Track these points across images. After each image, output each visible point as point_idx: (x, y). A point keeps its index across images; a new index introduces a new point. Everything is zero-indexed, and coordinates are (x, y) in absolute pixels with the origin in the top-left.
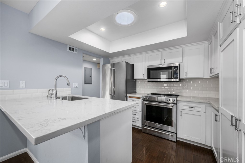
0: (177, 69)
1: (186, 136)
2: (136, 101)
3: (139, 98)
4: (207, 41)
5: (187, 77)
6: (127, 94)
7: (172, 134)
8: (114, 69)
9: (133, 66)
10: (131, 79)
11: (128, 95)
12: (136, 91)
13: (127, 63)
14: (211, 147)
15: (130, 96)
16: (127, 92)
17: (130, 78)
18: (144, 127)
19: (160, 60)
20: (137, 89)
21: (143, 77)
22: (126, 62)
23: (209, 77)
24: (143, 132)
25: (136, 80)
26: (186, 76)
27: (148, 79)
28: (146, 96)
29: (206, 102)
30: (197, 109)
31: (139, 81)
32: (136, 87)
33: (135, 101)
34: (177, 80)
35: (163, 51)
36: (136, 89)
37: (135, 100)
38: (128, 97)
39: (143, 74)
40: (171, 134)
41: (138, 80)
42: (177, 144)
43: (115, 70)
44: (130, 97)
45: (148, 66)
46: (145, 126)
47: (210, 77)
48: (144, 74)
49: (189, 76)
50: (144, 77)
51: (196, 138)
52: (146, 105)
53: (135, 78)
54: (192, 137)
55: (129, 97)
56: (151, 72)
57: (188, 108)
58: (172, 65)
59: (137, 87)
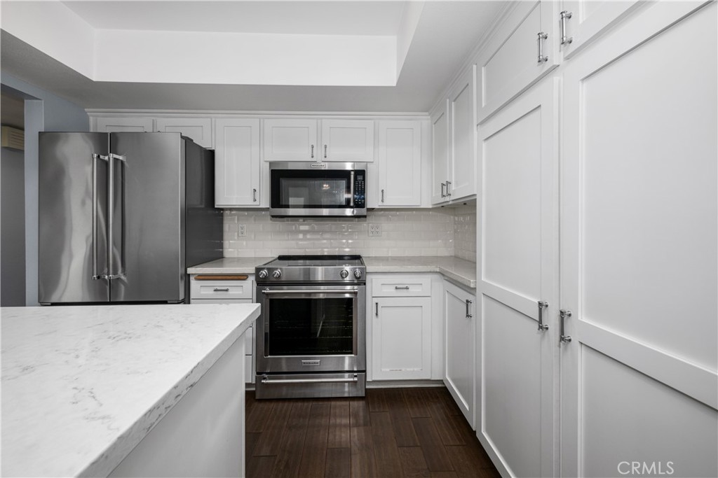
0: (362, 178)
1: (388, 370)
2: (230, 292)
3: (242, 277)
4: (427, 113)
5: (385, 204)
6: (189, 267)
7: (356, 376)
8: (116, 160)
9: (210, 155)
10: (203, 206)
11: (190, 270)
12: (222, 252)
13: (188, 142)
14: (442, 380)
15: (200, 275)
16: (190, 261)
17: (198, 201)
18: (263, 381)
19: (313, 147)
20: (226, 243)
21: (255, 200)
22: (183, 135)
23: (430, 207)
24: (260, 400)
25: (222, 209)
26: (382, 201)
27: (272, 207)
28: (268, 269)
29: (432, 271)
30: (414, 290)
31: (235, 215)
32: (221, 238)
33: (227, 290)
34: (363, 211)
35: (321, 119)
36: (221, 246)
37: (226, 288)
38: (192, 278)
39: (255, 190)
40: (352, 380)
41: (231, 209)
42: (367, 404)
43: (126, 164)
44: (202, 277)
45: (271, 163)
46: (266, 376)
47: (435, 206)
48: (258, 191)
49: (391, 202)
50: (258, 200)
51: (412, 369)
52: (271, 301)
53: (220, 201)
54: (403, 369)
55: (196, 279)
56: (284, 182)
57: (391, 291)
58: (349, 167)
59: (226, 235)
